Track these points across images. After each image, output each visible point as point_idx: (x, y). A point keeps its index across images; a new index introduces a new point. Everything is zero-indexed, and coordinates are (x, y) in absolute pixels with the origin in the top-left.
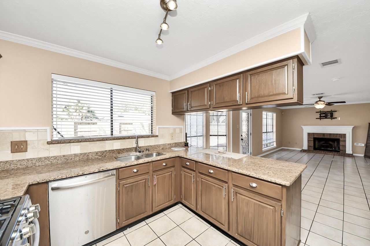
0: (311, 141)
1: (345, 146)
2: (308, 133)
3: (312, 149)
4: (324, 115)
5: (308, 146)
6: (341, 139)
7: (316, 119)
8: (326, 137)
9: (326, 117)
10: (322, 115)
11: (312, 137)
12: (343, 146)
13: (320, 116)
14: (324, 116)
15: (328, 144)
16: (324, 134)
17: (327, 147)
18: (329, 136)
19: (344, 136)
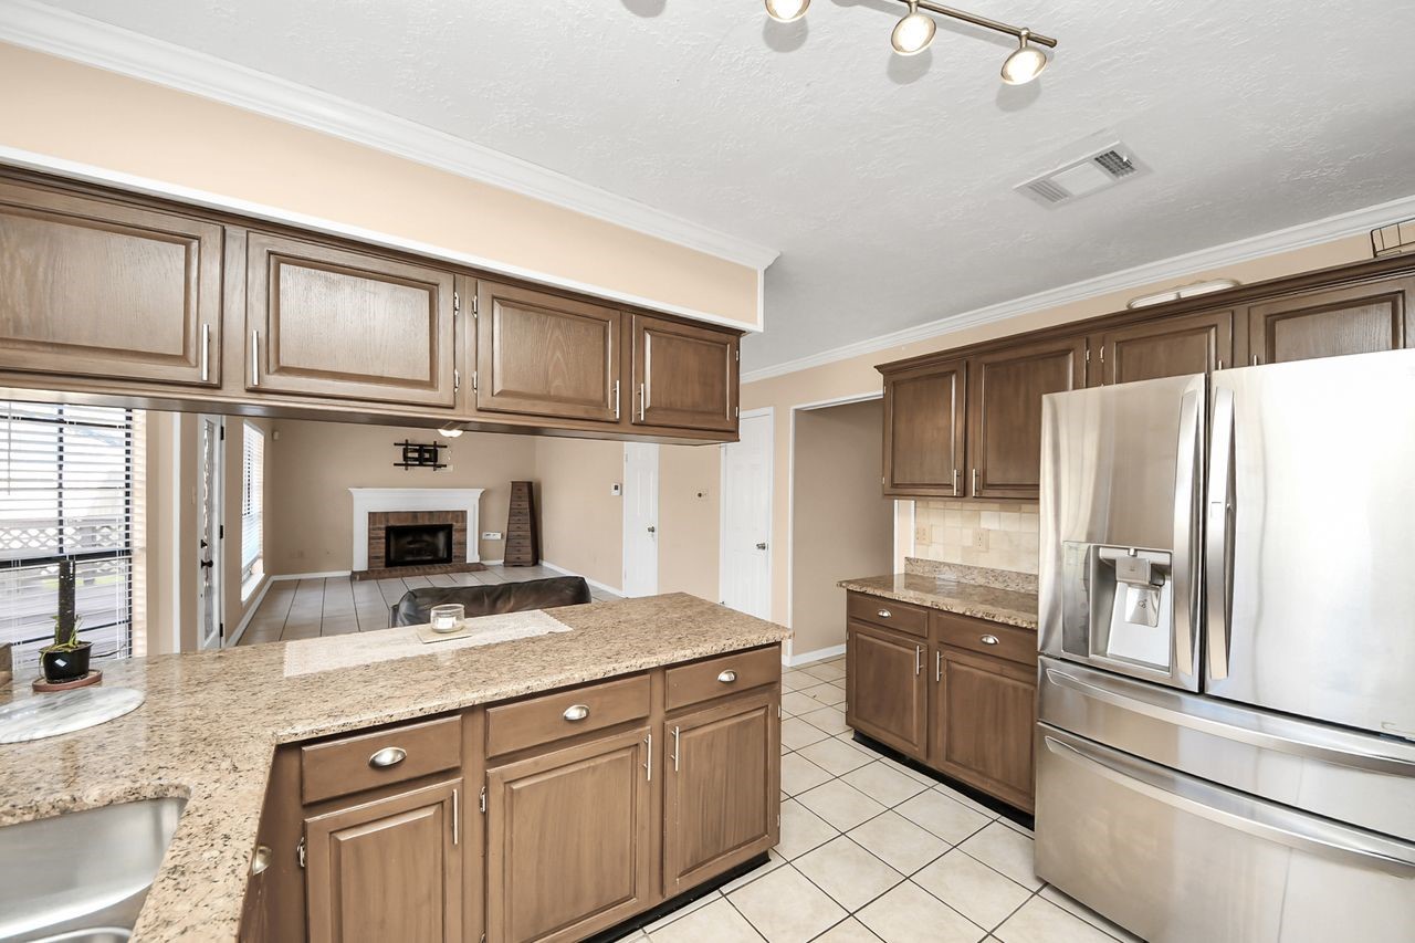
0: (380, 538)
1: (463, 544)
2: (370, 513)
3: (381, 564)
4: (416, 455)
5: (369, 558)
6: (456, 526)
7: (395, 465)
8: (420, 522)
9: (422, 462)
10: (410, 455)
11: (383, 526)
12: (460, 543)
13: (405, 458)
14: (415, 459)
15: (424, 545)
16: (415, 514)
17: (419, 552)
18: (429, 520)
19: (462, 515)
